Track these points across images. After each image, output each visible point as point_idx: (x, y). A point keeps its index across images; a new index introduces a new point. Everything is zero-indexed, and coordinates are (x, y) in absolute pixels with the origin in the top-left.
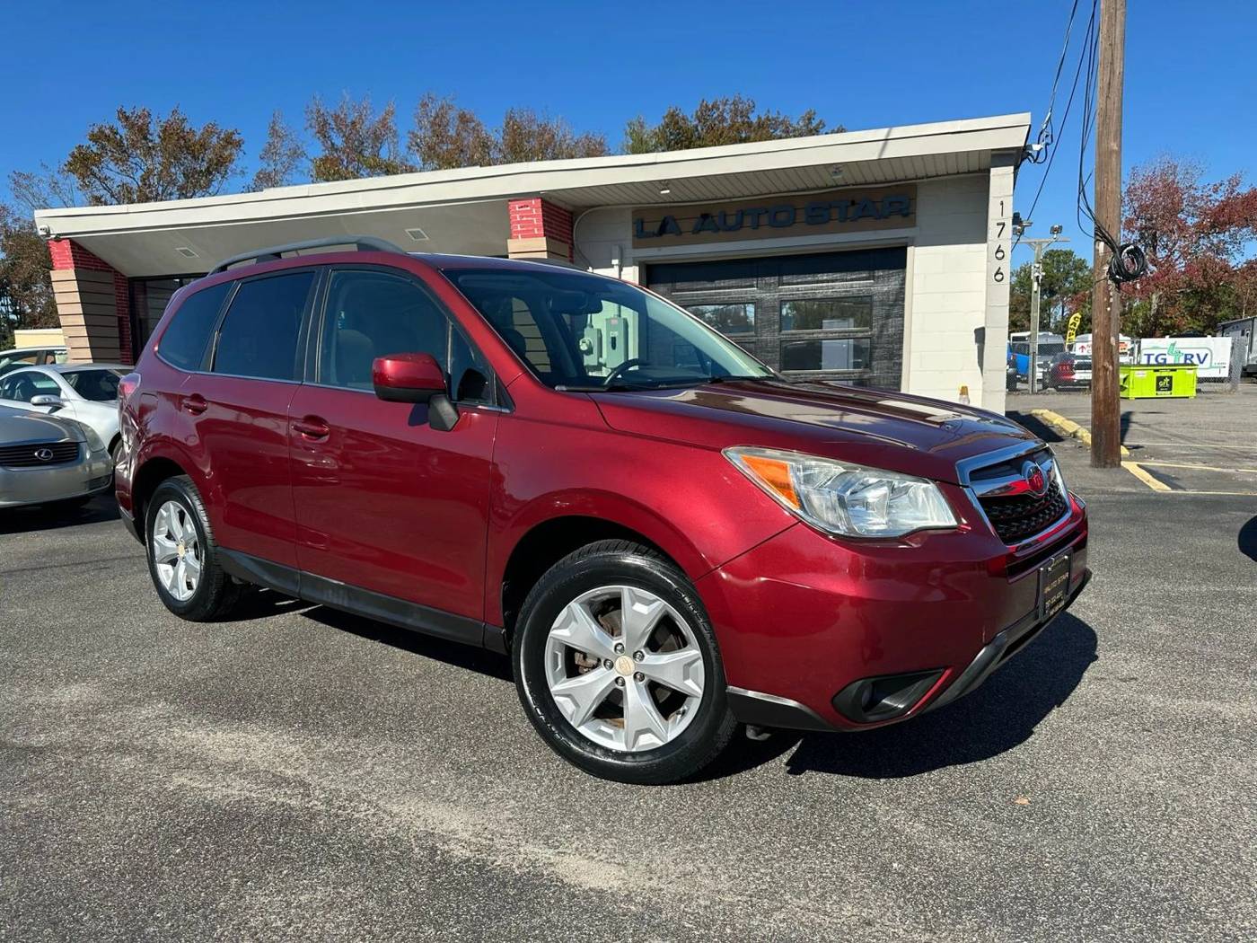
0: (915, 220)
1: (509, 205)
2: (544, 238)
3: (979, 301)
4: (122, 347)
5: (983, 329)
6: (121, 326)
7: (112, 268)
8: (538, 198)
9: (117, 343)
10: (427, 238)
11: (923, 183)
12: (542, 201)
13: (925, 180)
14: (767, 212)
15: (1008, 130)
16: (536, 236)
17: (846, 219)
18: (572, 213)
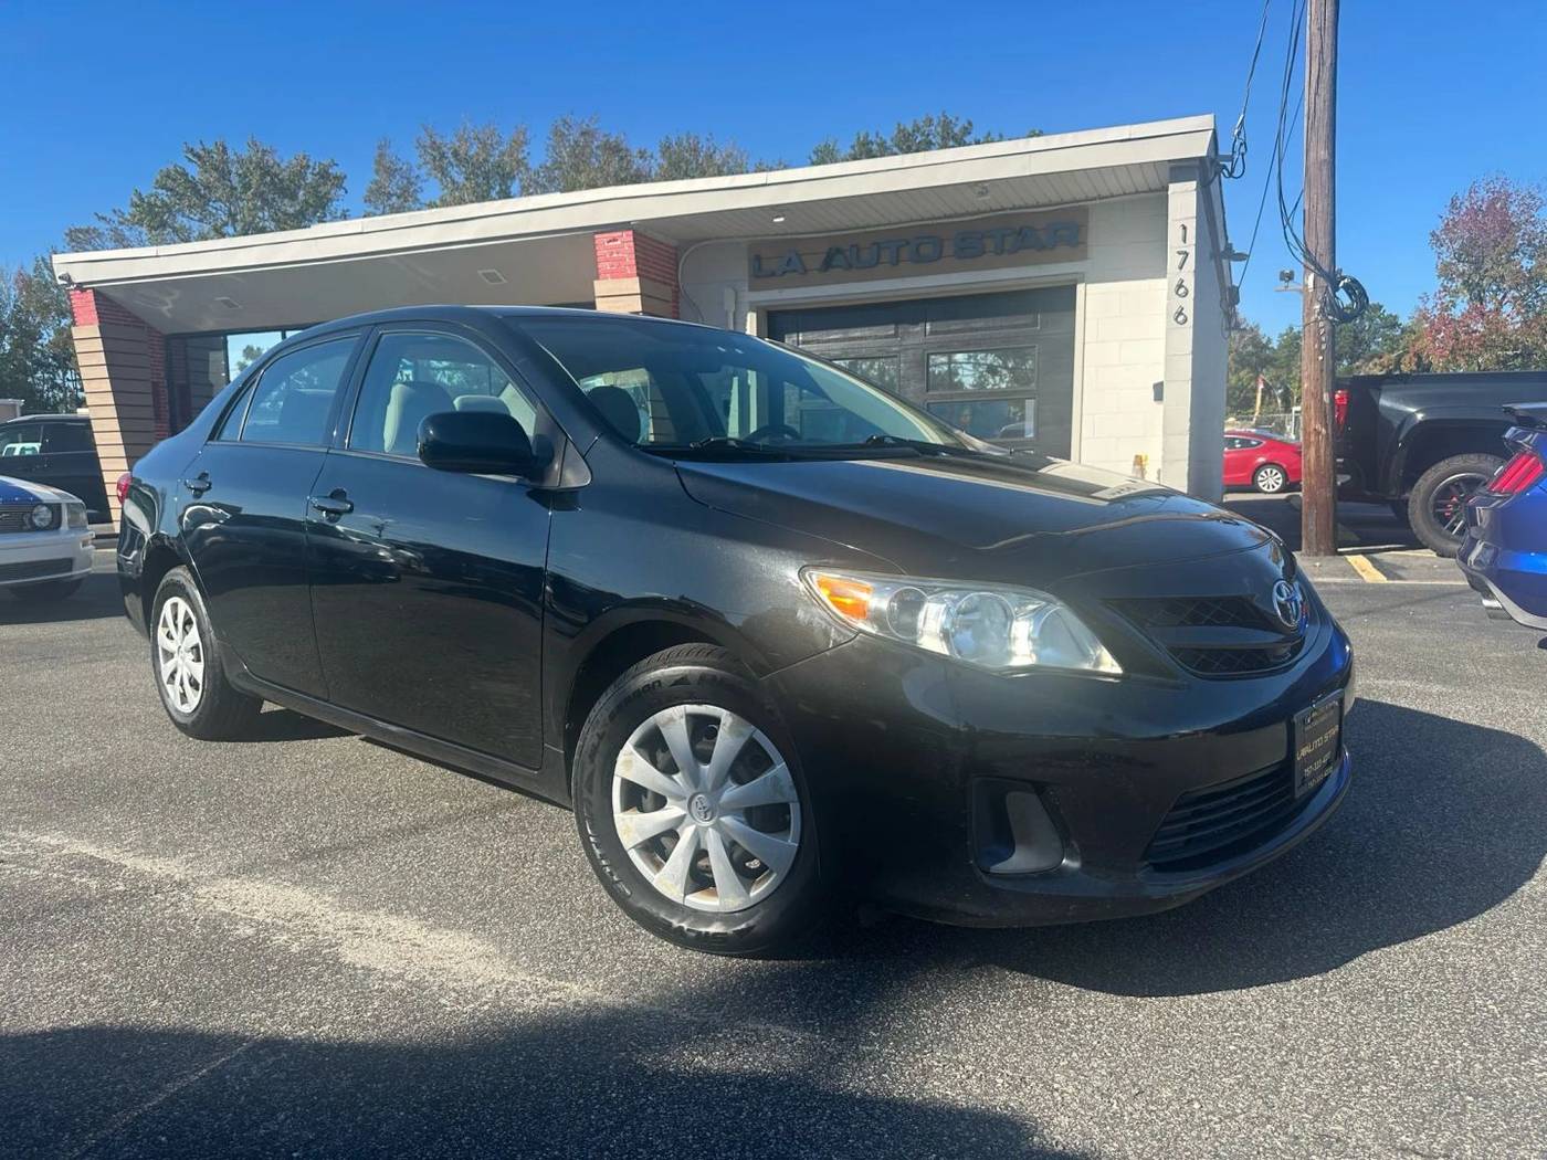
0: (1086, 251)
1: (594, 240)
2: (637, 279)
3: (1158, 350)
4: (158, 417)
5: (1162, 383)
6: (156, 394)
7: (143, 322)
8: (629, 229)
9: (149, 412)
10: (505, 281)
11: (1095, 205)
12: (634, 232)
13: (1098, 202)
14: (908, 243)
15: (1187, 136)
16: (628, 276)
17: (1002, 251)
18: (676, 248)
